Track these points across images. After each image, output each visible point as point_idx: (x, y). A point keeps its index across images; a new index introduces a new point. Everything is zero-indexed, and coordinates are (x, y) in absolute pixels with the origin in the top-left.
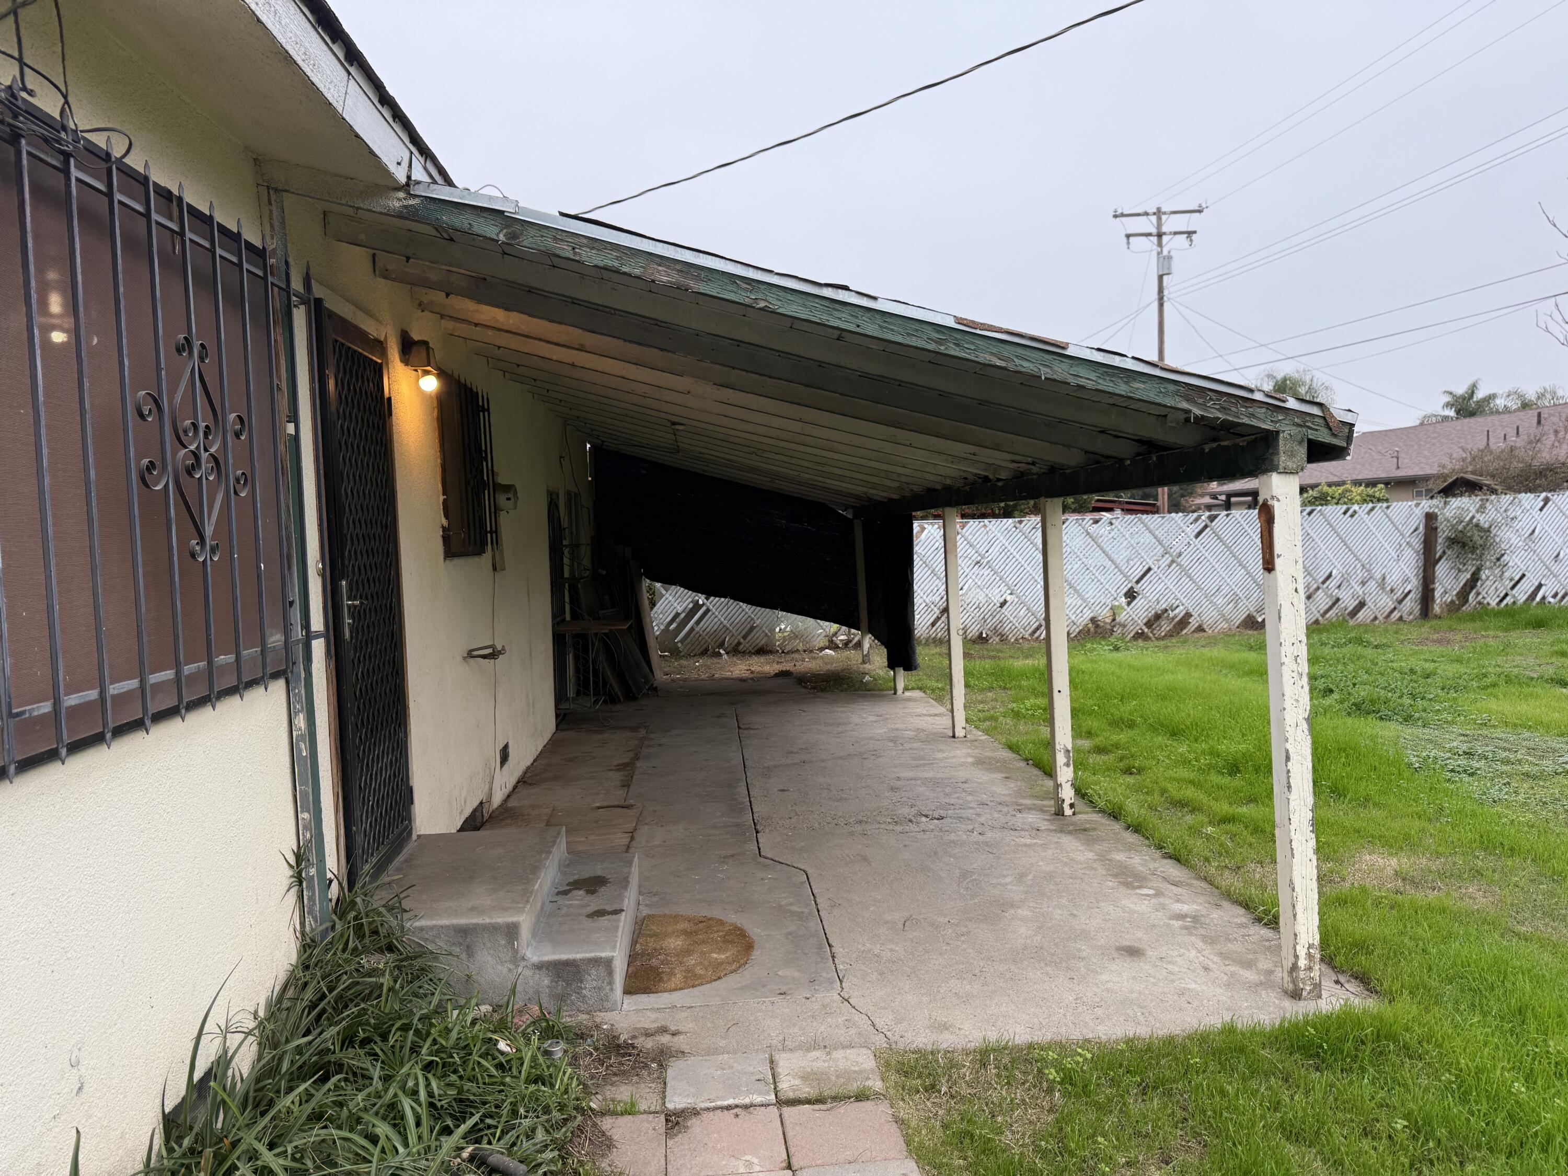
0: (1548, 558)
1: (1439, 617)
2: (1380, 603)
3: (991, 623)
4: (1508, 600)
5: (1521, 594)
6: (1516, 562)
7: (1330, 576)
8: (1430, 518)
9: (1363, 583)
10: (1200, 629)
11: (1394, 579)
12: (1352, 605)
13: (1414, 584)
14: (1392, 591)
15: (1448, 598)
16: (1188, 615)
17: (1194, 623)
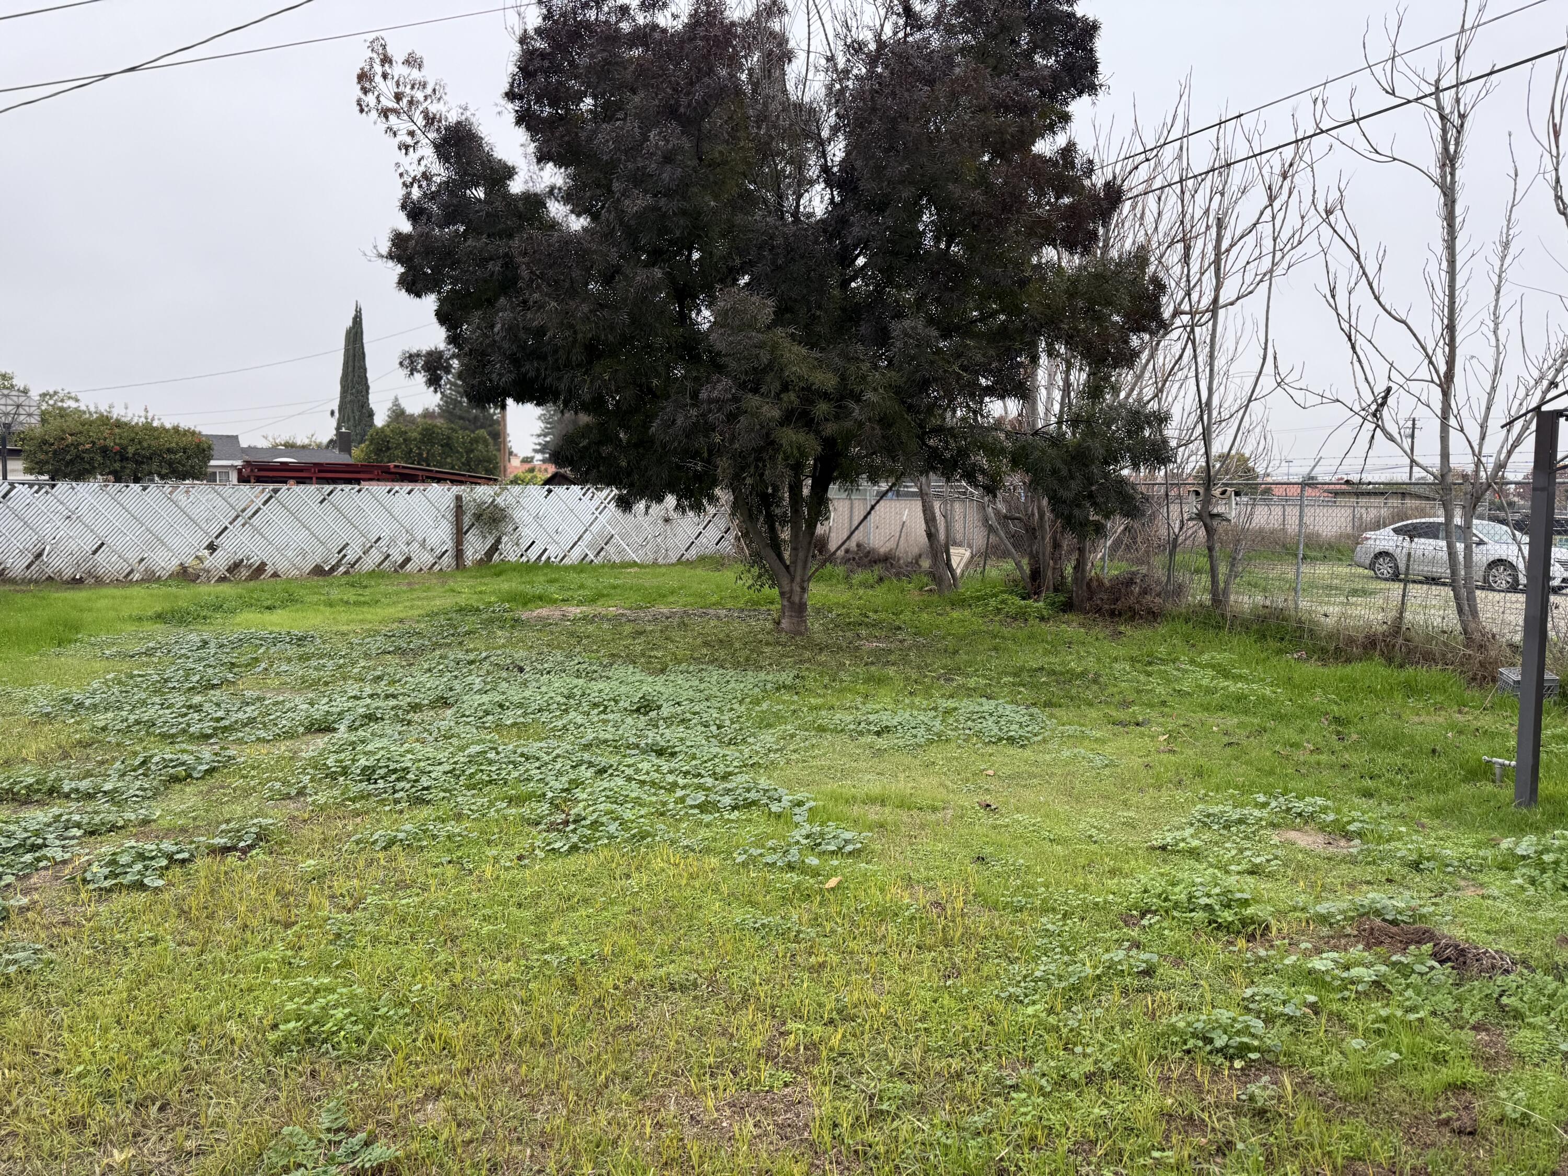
0: (551, 531)
1: (470, 569)
2: (422, 559)
3: (85, 567)
4: (524, 559)
5: (533, 554)
6: (527, 533)
7: (379, 539)
8: (458, 498)
9: (408, 544)
10: (275, 575)
11: (432, 541)
12: (400, 560)
13: (449, 545)
14: (432, 550)
15: (478, 557)
16: (263, 564)
17: (269, 570)
